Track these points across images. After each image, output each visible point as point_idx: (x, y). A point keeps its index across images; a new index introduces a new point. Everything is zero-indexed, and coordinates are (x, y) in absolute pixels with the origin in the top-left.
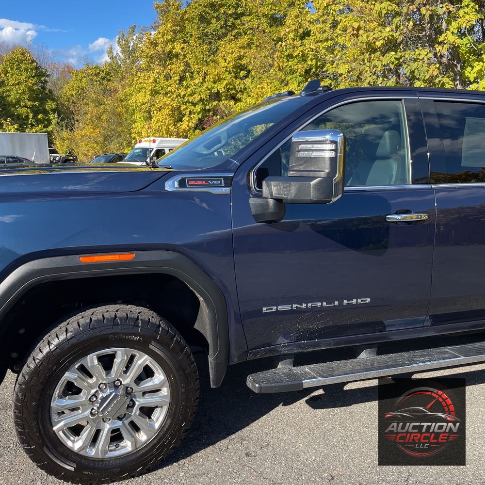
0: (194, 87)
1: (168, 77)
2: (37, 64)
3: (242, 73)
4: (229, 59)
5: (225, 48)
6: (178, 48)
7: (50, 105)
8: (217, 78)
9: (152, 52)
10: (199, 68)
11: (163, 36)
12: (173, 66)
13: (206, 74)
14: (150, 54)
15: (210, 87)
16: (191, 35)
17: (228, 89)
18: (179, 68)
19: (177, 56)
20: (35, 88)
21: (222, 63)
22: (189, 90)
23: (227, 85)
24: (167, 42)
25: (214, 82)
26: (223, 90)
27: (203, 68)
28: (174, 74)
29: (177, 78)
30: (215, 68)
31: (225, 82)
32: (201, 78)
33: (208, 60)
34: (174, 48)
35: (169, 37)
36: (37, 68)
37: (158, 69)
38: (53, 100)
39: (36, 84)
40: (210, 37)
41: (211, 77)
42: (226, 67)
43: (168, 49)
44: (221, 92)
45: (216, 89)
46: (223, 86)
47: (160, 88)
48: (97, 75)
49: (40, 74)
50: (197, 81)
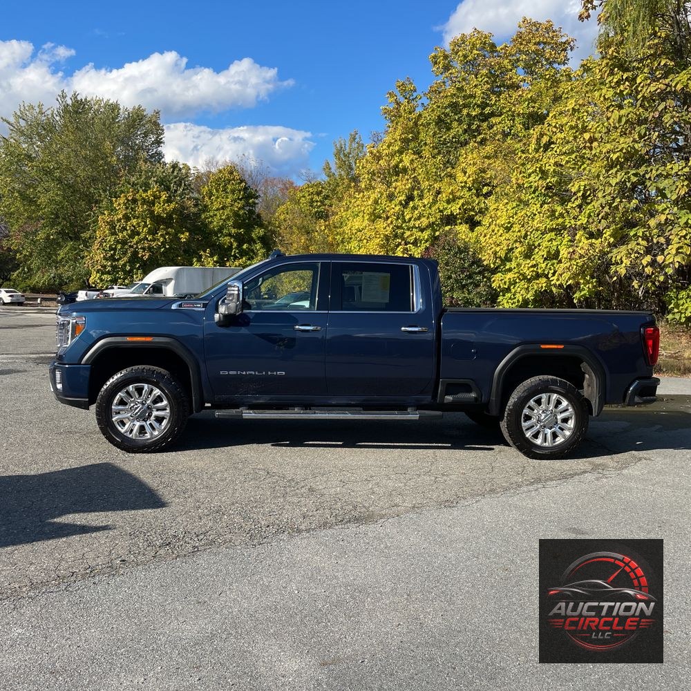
0: (422, 208)
1: (391, 197)
2: (246, 183)
3: (485, 190)
4: (469, 171)
5: (465, 158)
6: (407, 159)
7: (258, 232)
8: (451, 197)
9: (374, 167)
10: (430, 186)
11: (389, 147)
12: (398, 184)
13: (439, 192)
14: (372, 170)
15: (441, 208)
16: (425, 144)
17: (465, 210)
18: (405, 186)
19: (405, 170)
20: (241, 212)
21: (460, 177)
22: (416, 212)
23: (463, 205)
24: (392, 155)
25: (448, 202)
26: (458, 211)
27: (435, 185)
28: (399, 192)
29: (403, 198)
30: (450, 184)
31: (461, 201)
32: (431, 198)
33: (442, 175)
34: (401, 161)
35: (397, 148)
36: (246, 189)
37: (380, 187)
38: (261, 226)
39: (243, 208)
40: (449, 145)
41: (444, 196)
42: (466, 182)
43: (393, 163)
44: (455, 214)
45: (449, 211)
46: (458, 206)
47: (381, 211)
48: (318, 194)
49: (249, 195)
50: (425, 201)
